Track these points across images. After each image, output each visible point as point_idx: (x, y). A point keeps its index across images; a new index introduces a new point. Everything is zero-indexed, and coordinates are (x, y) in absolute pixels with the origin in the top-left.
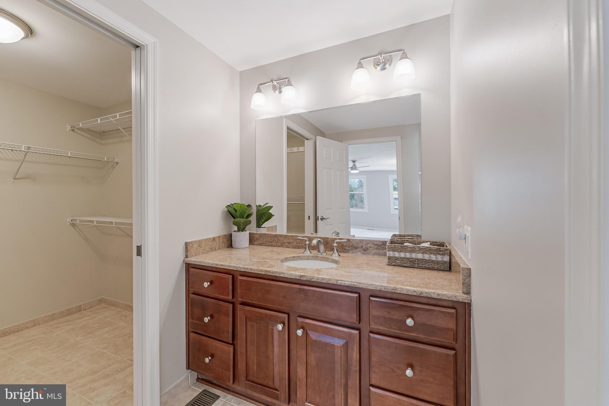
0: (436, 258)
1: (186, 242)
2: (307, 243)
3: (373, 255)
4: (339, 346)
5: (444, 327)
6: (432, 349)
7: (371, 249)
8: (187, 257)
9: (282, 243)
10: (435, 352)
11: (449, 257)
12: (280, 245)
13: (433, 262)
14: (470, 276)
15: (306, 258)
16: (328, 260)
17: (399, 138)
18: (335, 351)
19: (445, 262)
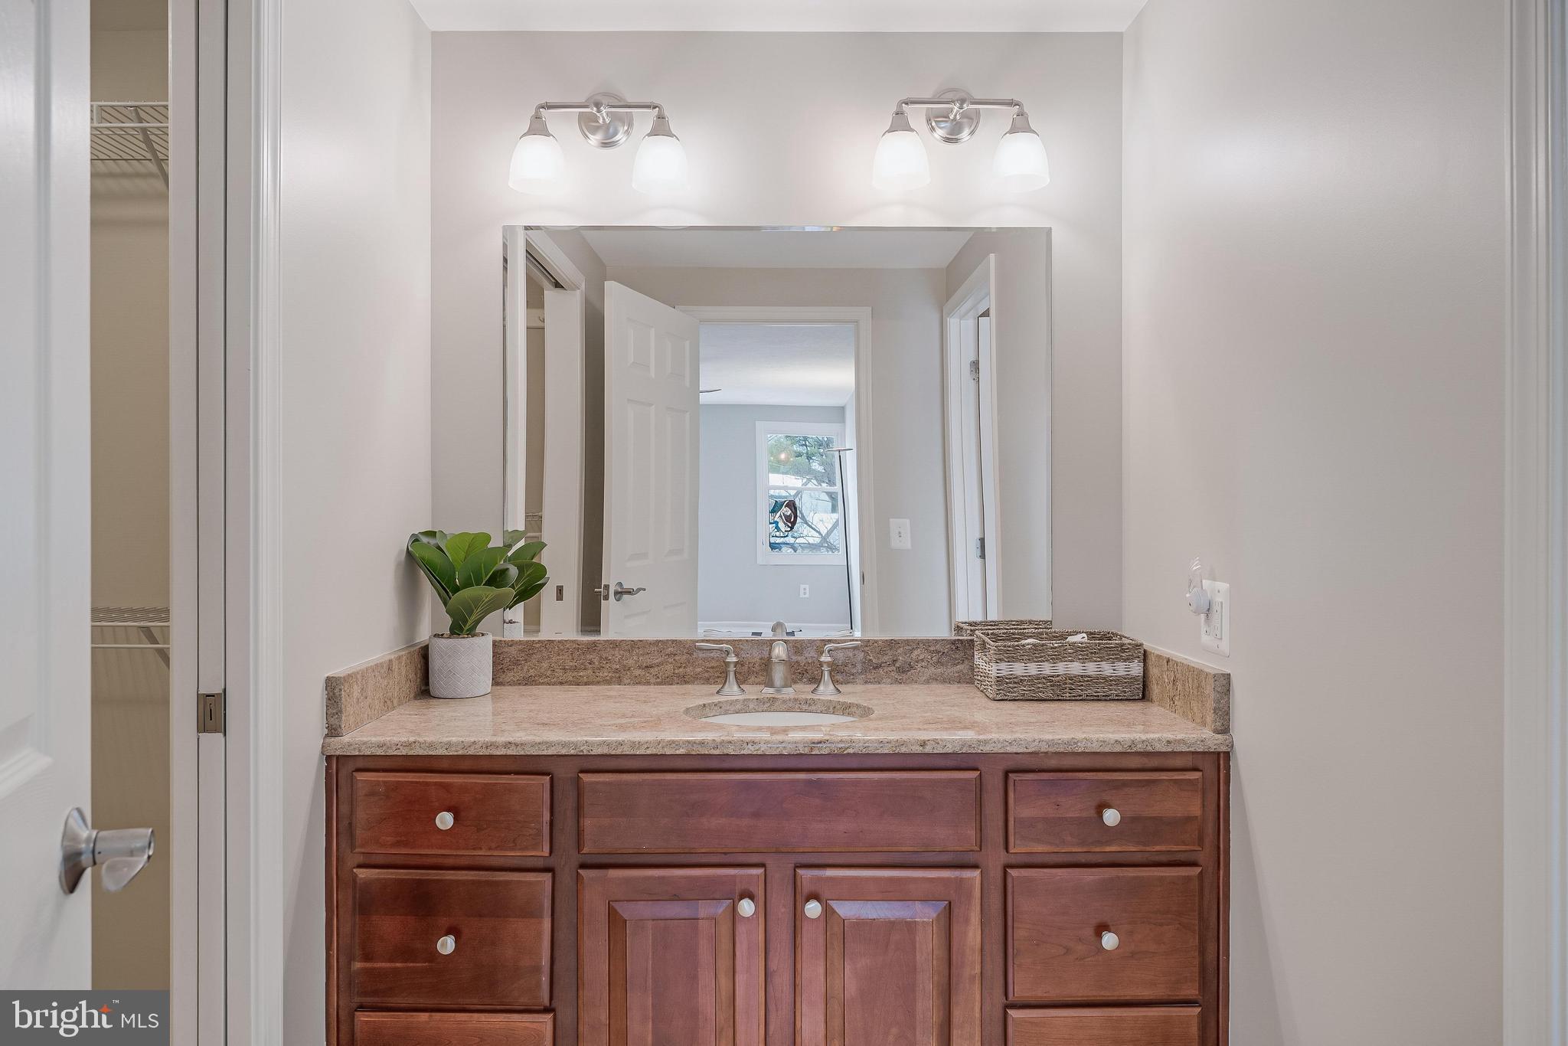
0: (1114, 670)
1: (328, 679)
2: (732, 659)
3: (927, 682)
4: (927, 923)
5: (1179, 815)
6: (1155, 874)
7: (920, 665)
8: (333, 731)
9: (617, 671)
10: (1161, 879)
11: (1142, 664)
12: (611, 678)
13: (1107, 681)
14: (1229, 690)
15: (739, 706)
16: (813, 708)
17: (864, 313)
18: (918, 939)
19: (1135, 678)
